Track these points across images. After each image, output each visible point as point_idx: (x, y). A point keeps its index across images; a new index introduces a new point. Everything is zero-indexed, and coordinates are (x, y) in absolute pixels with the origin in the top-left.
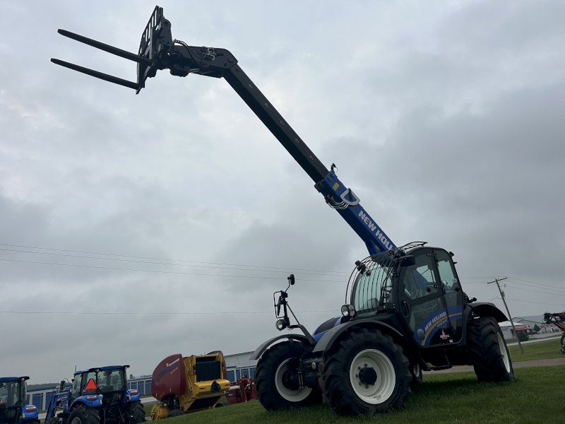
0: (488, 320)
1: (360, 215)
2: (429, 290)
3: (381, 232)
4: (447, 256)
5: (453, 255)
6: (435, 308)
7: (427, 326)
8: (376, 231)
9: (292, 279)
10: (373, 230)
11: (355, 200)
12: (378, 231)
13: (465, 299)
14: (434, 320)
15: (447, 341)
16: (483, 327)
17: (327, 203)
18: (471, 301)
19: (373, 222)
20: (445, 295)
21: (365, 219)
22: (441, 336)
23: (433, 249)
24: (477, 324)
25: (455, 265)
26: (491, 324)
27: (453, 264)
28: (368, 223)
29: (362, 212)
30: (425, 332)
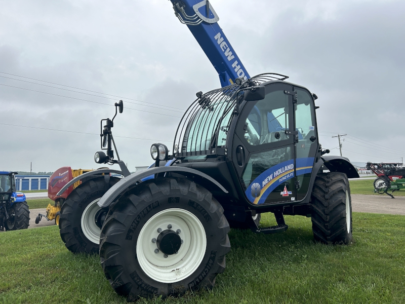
0: (339, 176)
1: (216, 37)
2: (277, 136)
3: (240, 63)
4: (309, 98)
5: (316, 98)
6: (281, 158)
7: (266, 180)
8: (233, 61)
9: (120, 106)
10: (229, 59)
11: (213, 17)
12: (236, 62)
13: (319, 151)
14: (276, 173)
15: (289, 198)
16: (332, 184)
17: (177, 15)
18: (324, 153)
19: (232, 50)
20: (297, 145)
21: (223, 45)
22: (282, 193)
23: (294, 86)
24: (326, 179)
25: (316, 110)
26: (342, 181)
27: (314, 108)
28: (225, 50)
29: (219, 35)
30: (262, 188)
